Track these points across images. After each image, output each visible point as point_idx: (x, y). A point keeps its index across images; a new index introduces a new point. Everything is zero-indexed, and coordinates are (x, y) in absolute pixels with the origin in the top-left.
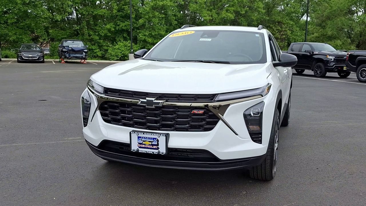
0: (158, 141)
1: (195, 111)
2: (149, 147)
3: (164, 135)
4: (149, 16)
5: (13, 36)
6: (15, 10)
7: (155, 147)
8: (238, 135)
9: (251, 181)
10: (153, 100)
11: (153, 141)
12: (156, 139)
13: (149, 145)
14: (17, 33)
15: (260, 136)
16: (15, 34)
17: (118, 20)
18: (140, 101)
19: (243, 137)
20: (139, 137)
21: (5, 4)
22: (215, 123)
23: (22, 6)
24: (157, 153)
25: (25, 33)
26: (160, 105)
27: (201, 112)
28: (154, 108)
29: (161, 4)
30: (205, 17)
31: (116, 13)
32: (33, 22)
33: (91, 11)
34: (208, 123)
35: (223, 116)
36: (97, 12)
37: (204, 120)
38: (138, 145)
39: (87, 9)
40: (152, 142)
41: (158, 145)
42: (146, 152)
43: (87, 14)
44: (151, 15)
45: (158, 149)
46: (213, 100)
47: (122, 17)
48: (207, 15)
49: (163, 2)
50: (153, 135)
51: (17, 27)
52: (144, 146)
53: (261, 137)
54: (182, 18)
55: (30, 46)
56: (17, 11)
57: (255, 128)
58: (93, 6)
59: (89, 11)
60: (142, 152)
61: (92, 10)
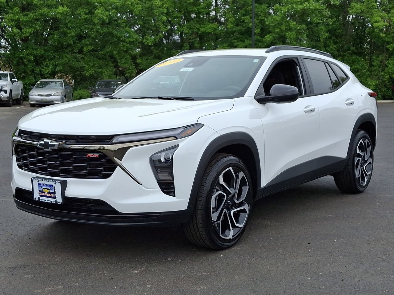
0: (54, 188)
1: (90, 155)
2: (48, 195)
3: (59, 182)
4: (280, 29)
5: (91, 70)
6: (92, 34)
7: (52, 195)
8: (142, 184)
9: (195, 250)
10: (49, 142)
11: (51, 189)
12: (52, 186)
13: (48, 193)
14: (96, 65)
15: (172, 186)
16: (93, 66)
17: (235, 39)
18: (39, 143)
19: (148, 187)
20: (39, 184)
21: (80, 25)
22: (113, 169)
23: (99, 28)
24: (54, 203)
25: (106, 65)
26: (56, 148)
27: (96, 156)
28: (50, 151)
29: (300, 8)
30: (377, 24)
31: (232, 28)
32: (115, 49)
33: (197, 28)
34: (106, 169)
35: (121, 161)
36: (204, 29)
37: (101, 165)
38: (39, 193)
39: (190, 25)
40: (49, 189)
41: (54, 193)
42: (46, 201)
43: (190, 33)
44: (284, 28)
45: (55, 197)
46: (110, 142)
47: (242, 34)
48: (380, 19)
49: (303, 5)
50: (50, 181)
51: (97, 57)
52: (44, 194)
53: (174, 188)
54: (339, 28)
55: (109, 83)
56: (94, 34)
57: (165, 177)
58: (199, 20)
59: (193, 28)
60: (42, 201)
61: (198, 26)
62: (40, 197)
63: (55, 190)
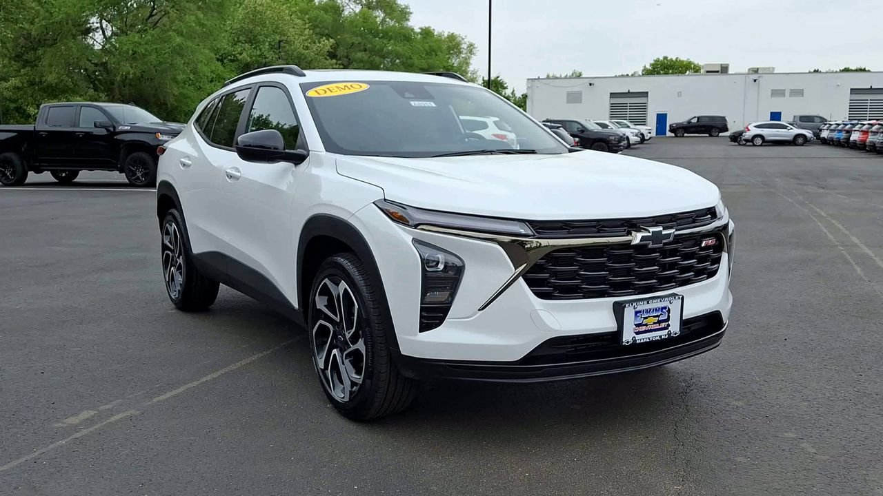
0: (669, 310)
2: (653, 327)
7: (663, 325)
10: (661, 231)
11: (661, 314)
12: (665, 308)
13: (654, 323)
20: (637, 313)
24: (666, 337)
26: (672, 238)
27: (714, 241)
38: (634, 329)
40: (658, 316)
41: (668, 320)
42: (649, 339)
45: (668, 327)
50: (661, 301)
52: (644, 328)
60: (642, 341)
62: (635, 335)
63: (669, 313)
